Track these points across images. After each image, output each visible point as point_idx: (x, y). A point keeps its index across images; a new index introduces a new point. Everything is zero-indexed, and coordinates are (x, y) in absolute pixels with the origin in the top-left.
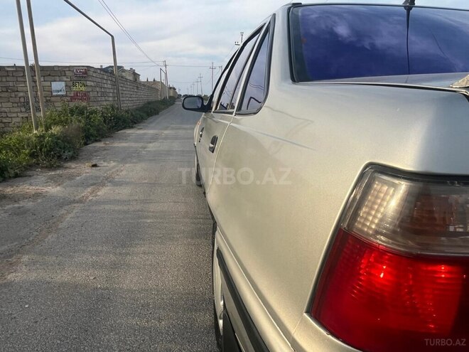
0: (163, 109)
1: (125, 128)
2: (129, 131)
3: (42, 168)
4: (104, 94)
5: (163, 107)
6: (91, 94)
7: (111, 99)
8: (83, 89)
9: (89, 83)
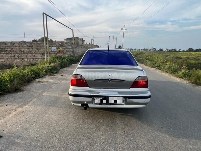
1: (74, 63)
3: (48, 75)
4: (69, 51)
6: (64, 51)
8: (62, 49)
9: (64, 47)
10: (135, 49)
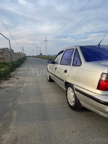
0: (25, 61)
1: (17, 67)
2: (19, 68)
3: (3, 80)
4: (8, 58)
5: (24, 60)
6: (5, 58)
7: (10, 59)
8: (2, 56)
9: (4, 55)
10: (51, 55)
